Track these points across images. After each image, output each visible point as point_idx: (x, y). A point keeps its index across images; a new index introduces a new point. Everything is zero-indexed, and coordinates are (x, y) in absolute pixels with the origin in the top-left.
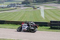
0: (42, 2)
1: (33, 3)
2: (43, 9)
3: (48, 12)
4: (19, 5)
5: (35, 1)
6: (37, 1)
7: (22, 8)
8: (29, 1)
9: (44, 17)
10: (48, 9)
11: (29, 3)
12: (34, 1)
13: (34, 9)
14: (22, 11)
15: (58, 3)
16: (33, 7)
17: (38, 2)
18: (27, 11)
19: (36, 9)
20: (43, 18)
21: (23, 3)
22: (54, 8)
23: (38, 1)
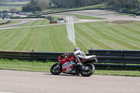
0: (70, 7)
1: (48, 8)
2: (73, 23)
3: (83, 30)
4: (17, 13)
5: (53, 5)
6: (57, 4)
7: (24, 21)
8: (38, 4)
9: (74, 42)
10: (83, 23)
11: (39, 9)
12: (50, 4)
13: (51, 23)
14: (22, 29)
15: (107, 9)
16: (50, 18)
17: (60, 7)
18: (35, 28)
19: (56, 22)
20: (72, 44)
21: (25, 9)
22: (98, 20)
23: (59, 4)
